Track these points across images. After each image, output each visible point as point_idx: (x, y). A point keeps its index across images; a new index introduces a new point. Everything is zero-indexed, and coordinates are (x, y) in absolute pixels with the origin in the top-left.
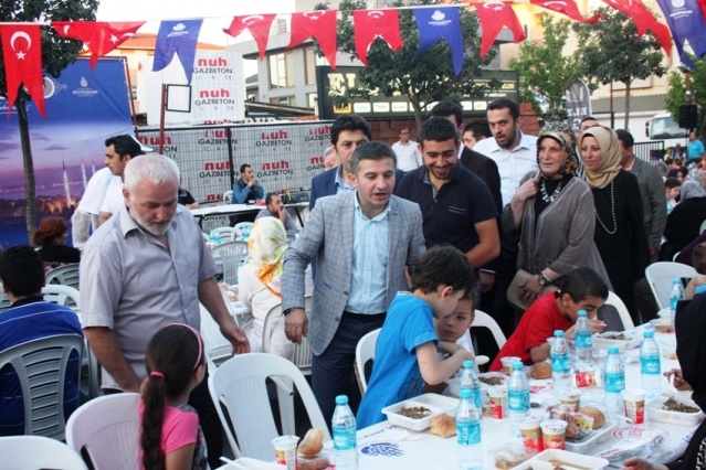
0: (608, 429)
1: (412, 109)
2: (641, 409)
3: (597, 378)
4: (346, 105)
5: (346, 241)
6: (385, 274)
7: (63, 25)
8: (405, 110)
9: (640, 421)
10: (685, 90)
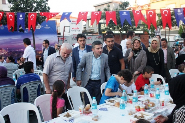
0: (155, 107)
1: (120, 33)
2: (163, 103)
3: (155, 95)
4: (105, 31)
5: (90, 63)
6: (100, 71)
7: (42, 13)
8: (118, 33)
9: (163, 105)
10: (183, 29)
